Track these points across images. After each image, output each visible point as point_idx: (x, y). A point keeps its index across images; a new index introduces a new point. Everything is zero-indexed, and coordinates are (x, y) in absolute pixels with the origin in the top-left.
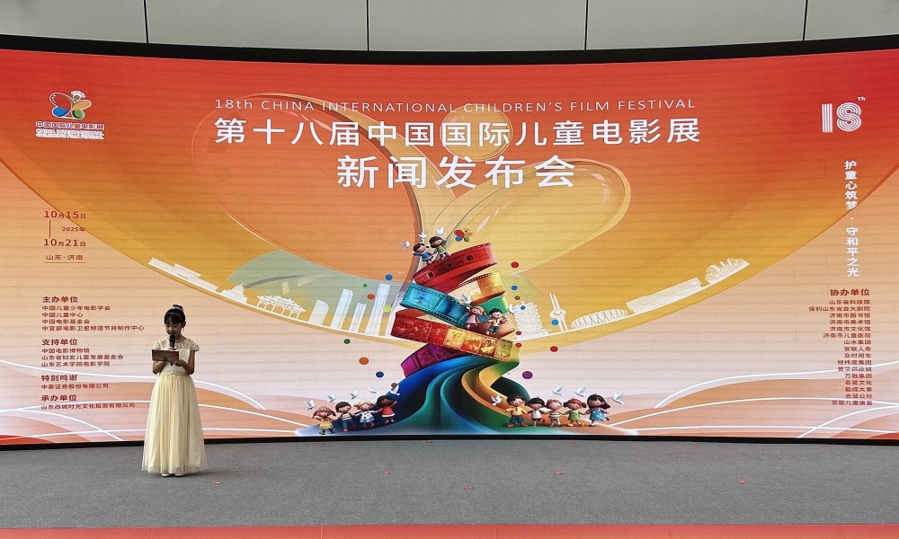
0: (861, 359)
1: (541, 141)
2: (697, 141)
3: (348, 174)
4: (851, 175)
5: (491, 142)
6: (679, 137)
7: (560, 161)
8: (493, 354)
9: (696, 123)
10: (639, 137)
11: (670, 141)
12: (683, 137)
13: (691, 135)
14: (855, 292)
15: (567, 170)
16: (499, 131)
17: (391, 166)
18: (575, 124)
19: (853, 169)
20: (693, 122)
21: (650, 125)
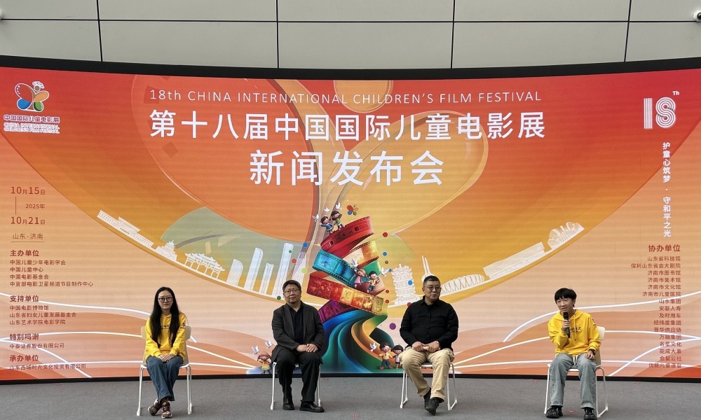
0: (673, 319)
1: (416, 135)
2: (542, 136)
3: (259, 170)
4: (667, 154)
5: (375, 136)
6: (528, 132)
7: (431, 157)
8: (371, 309)
9: (541, 118)
10: (495, 132)
11: (520, 136)
12: (531, 132)
13: (537, 130)
14: (668, 248)
15: (437, 167)
16: (382, 124)
17: (294, 161)
18: (443, 117)
19: (668, 149)
20: (539, 116)
21: (505, 119)
